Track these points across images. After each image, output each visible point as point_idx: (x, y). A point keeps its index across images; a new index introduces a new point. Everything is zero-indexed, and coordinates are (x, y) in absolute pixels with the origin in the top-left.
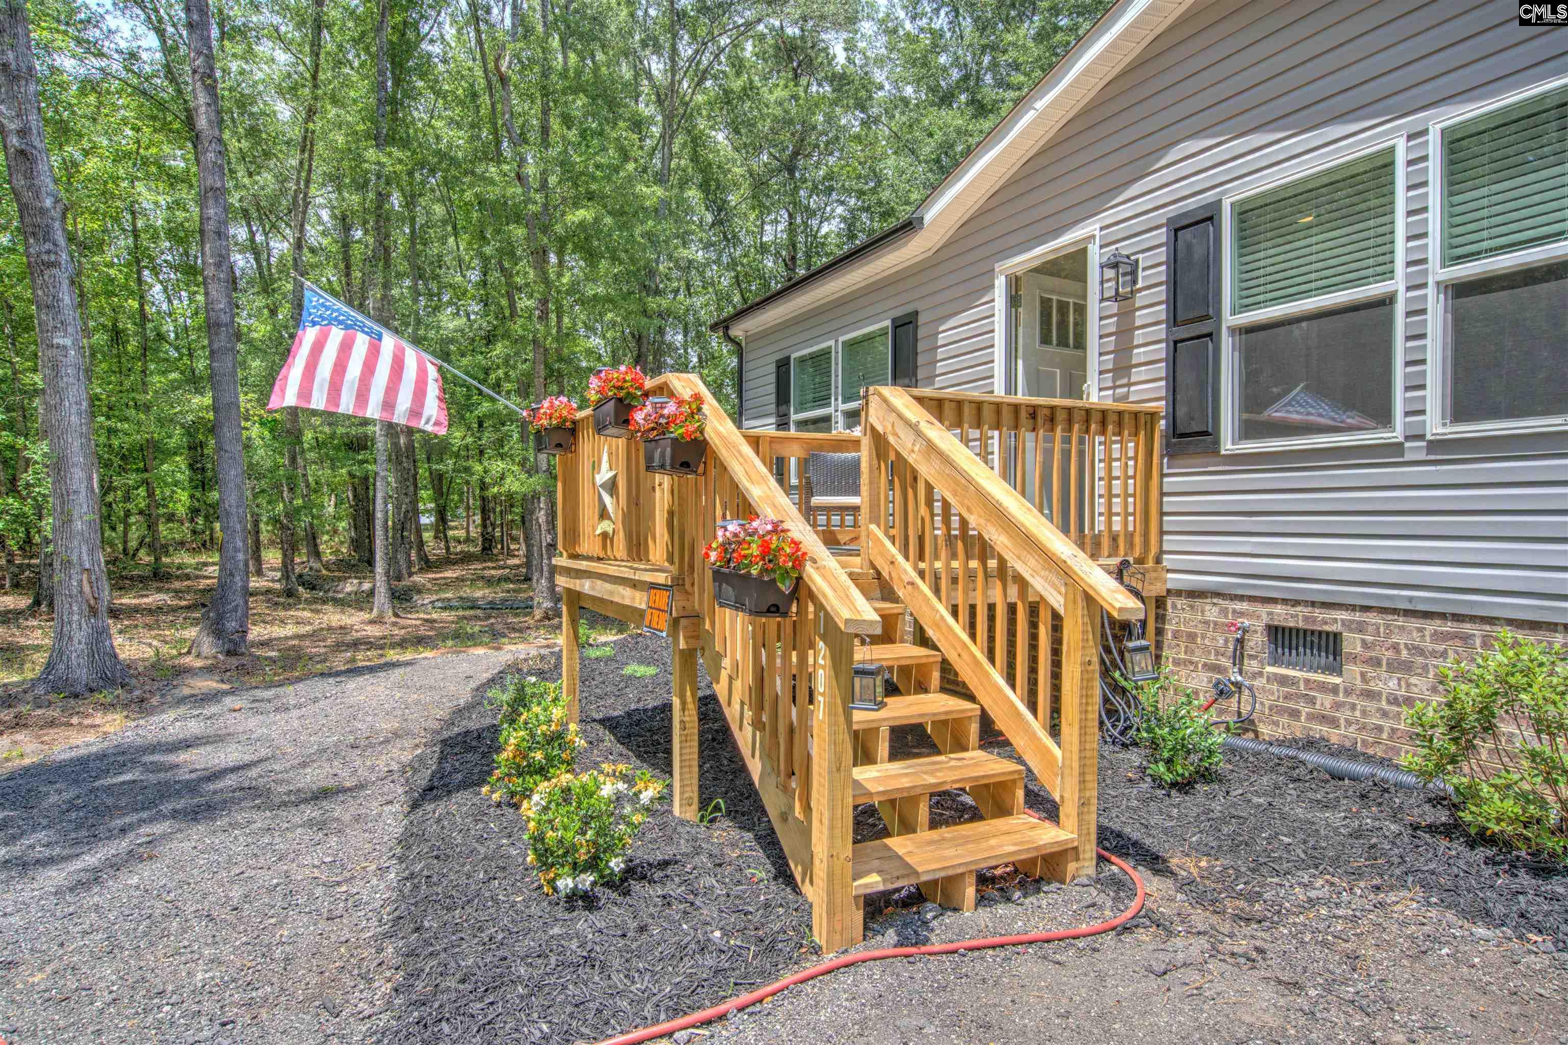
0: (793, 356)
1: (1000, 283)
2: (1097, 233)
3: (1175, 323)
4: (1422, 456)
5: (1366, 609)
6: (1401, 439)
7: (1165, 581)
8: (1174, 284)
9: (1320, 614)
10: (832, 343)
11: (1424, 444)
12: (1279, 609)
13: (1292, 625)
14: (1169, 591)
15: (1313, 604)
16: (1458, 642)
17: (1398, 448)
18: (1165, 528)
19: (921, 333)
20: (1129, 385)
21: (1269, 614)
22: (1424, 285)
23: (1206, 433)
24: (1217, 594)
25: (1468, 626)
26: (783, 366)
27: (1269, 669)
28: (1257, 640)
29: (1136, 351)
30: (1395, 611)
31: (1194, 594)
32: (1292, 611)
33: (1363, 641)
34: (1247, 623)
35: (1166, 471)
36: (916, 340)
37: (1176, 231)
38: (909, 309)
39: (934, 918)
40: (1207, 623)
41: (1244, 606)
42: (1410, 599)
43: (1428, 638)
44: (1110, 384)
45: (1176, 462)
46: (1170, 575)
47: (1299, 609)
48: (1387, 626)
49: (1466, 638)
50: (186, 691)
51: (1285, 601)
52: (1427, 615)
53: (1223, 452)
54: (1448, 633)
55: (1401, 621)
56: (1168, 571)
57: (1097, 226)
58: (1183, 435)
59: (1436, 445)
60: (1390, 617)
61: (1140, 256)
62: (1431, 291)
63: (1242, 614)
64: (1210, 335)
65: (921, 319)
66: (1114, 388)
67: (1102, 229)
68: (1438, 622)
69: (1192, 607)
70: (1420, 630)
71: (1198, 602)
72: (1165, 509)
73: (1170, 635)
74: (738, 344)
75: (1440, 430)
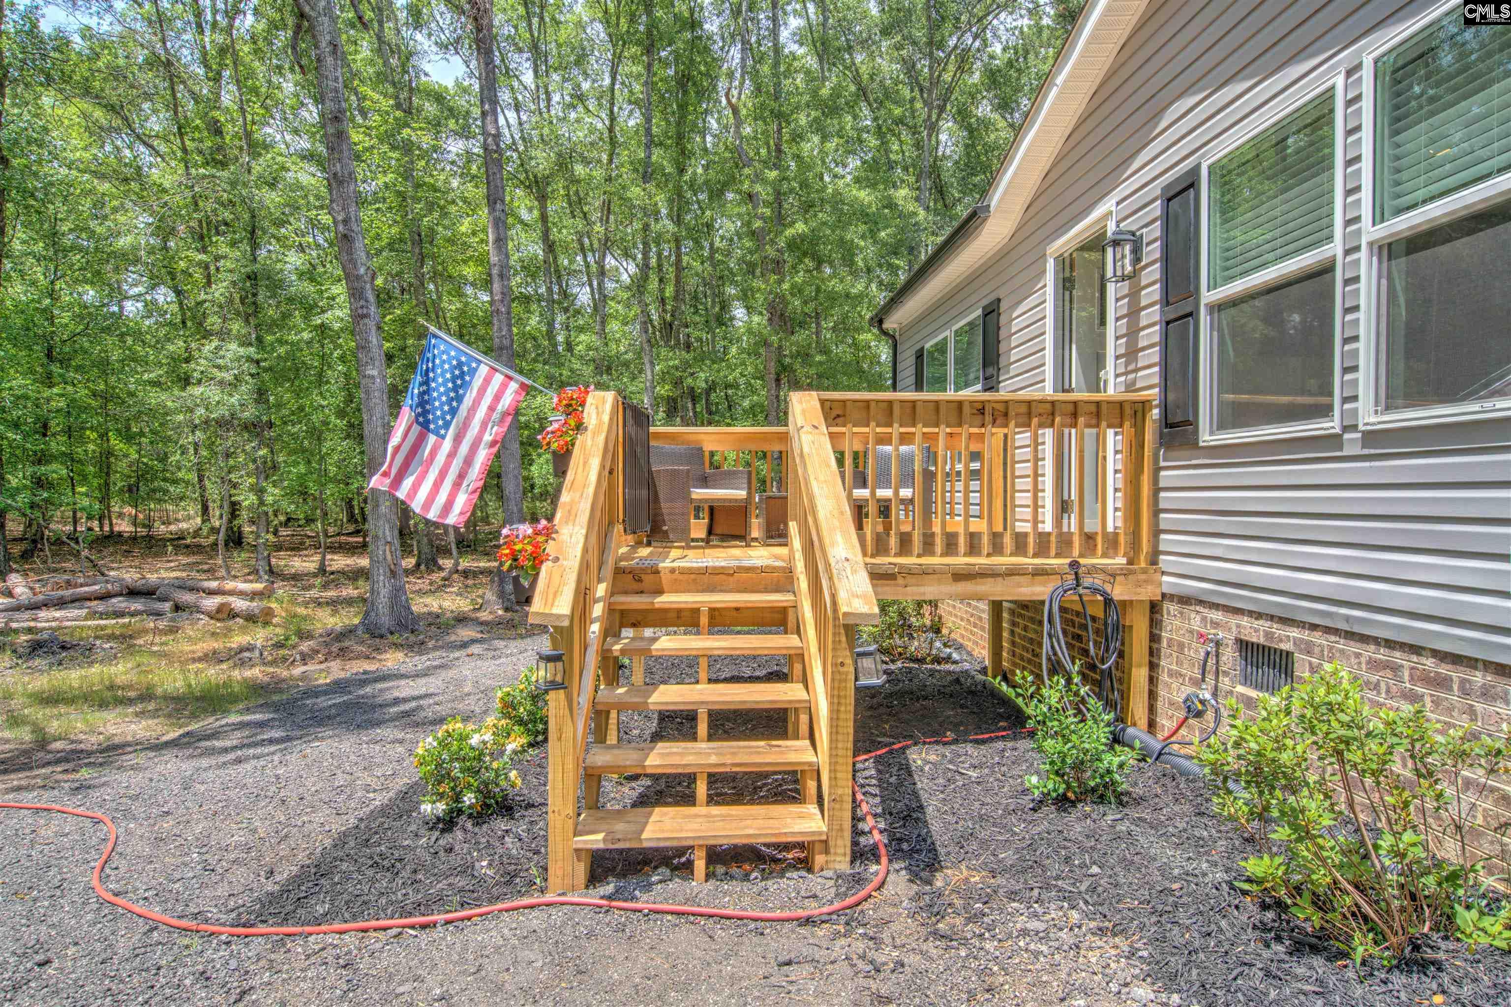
0: (927, 346)
1: (1050, 265)
2: (1113, 209)
3: (1168, 303)
4: (1357, 451)
5: (1314, 627)
6: (1338, 430)
7: (1160, 584)
8: (1166, 259)
9: (1278, 630)
10: (947, 333)
11: (1359, 435)
12: (1245, 621)
13: (1254, 640)
14: (1164, 595)
15: (1272, 618)
16: (1389, 673)
17: (1334, 441)
18: (1162, 526)
19: (1003, 320)
20: (1137, 370)
21: (1238, 626)
22: (1357, 249)
23: (1187, 423)
24: (1201, 602)
25: (1398, 654)
26: (920, 355)
27: (1240, 689)
28: (1229, 656)
29: (1142, 333)
30: (1336, 631)
31: (1185, 600)
32: (1257, 624)
33: (1310, 663)
34: (1221, 635)
35: (1162, 464)
36: (999, 328)
37: (1169, 200)
38: (992, 297)
39: (661, 882)
40: (1191, 632)
41: (1217, 616)
42: (1347, 618)
43: (1364, 666)
44: (1123, 370)
45: (1171, 454)
46: (1165, 578)
47: (1261, 622)
48: (1331, 648)
49: (1395, 669)
50: (453, 638)
51: (1251, 613)
52: (1364, 639)
53: (1201, 444)
54: (1381, 661)
55: (1341, 644)
56: (1163, 573)
57: (1114, 202)
58: (1172, 426)
59: (1371, 437)
60: (1333, 638)
61: (1144, 230)
62: (1363, 254)
63: (1216, 624)
64: (1190, 314)
65: (1003, 306)
66: (1126, 373)
67: (1118, 204)
68: (1372, 647)
69: (1181, 613)
70: (1358, 655)
71: (1187, 610)
72: (1162, 505)
73: (1164, 643)
74: (893, 337)
75: (1373, 419)
